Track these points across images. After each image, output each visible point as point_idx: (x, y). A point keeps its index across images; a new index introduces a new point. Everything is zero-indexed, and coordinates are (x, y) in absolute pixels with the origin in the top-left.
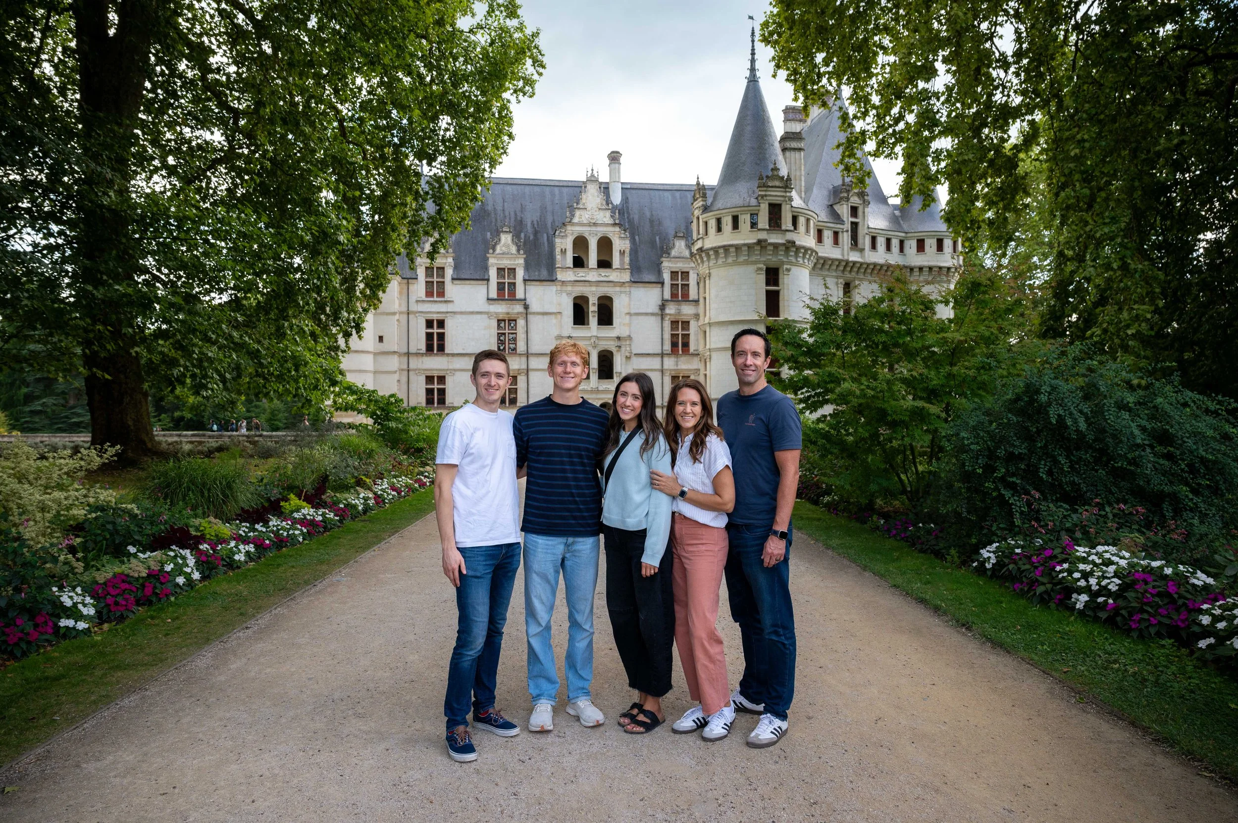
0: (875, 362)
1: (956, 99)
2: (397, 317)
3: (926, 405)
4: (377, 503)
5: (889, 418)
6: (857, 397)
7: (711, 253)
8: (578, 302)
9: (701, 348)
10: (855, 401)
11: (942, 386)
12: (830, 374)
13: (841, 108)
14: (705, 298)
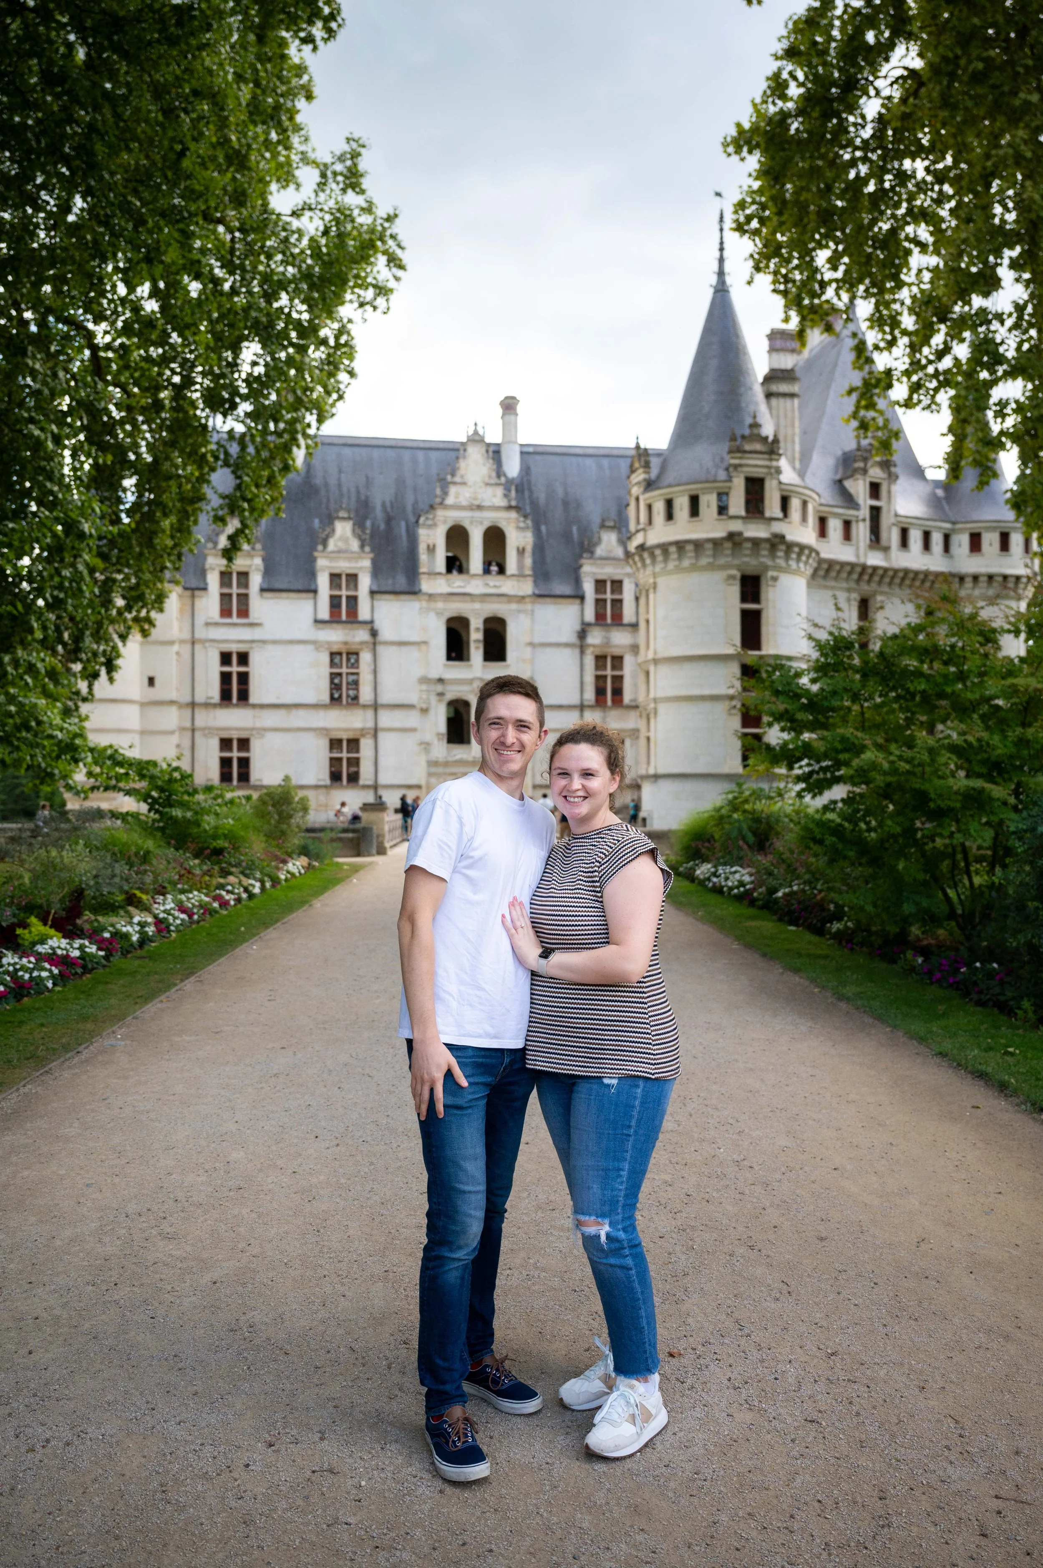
0: (909, 721)
1: (1029, 322)
2: (176, 648)
3: (988, 786)
4: (159, 931)
5: (932, 805)
6: (885, 773)
7: (658, 552)
8: (454, 625)
9: (641, 698)
10: (880, 780)
11: (1011, 757)
12: (843, 739)
13: (854, 335)
14: (648, 621)
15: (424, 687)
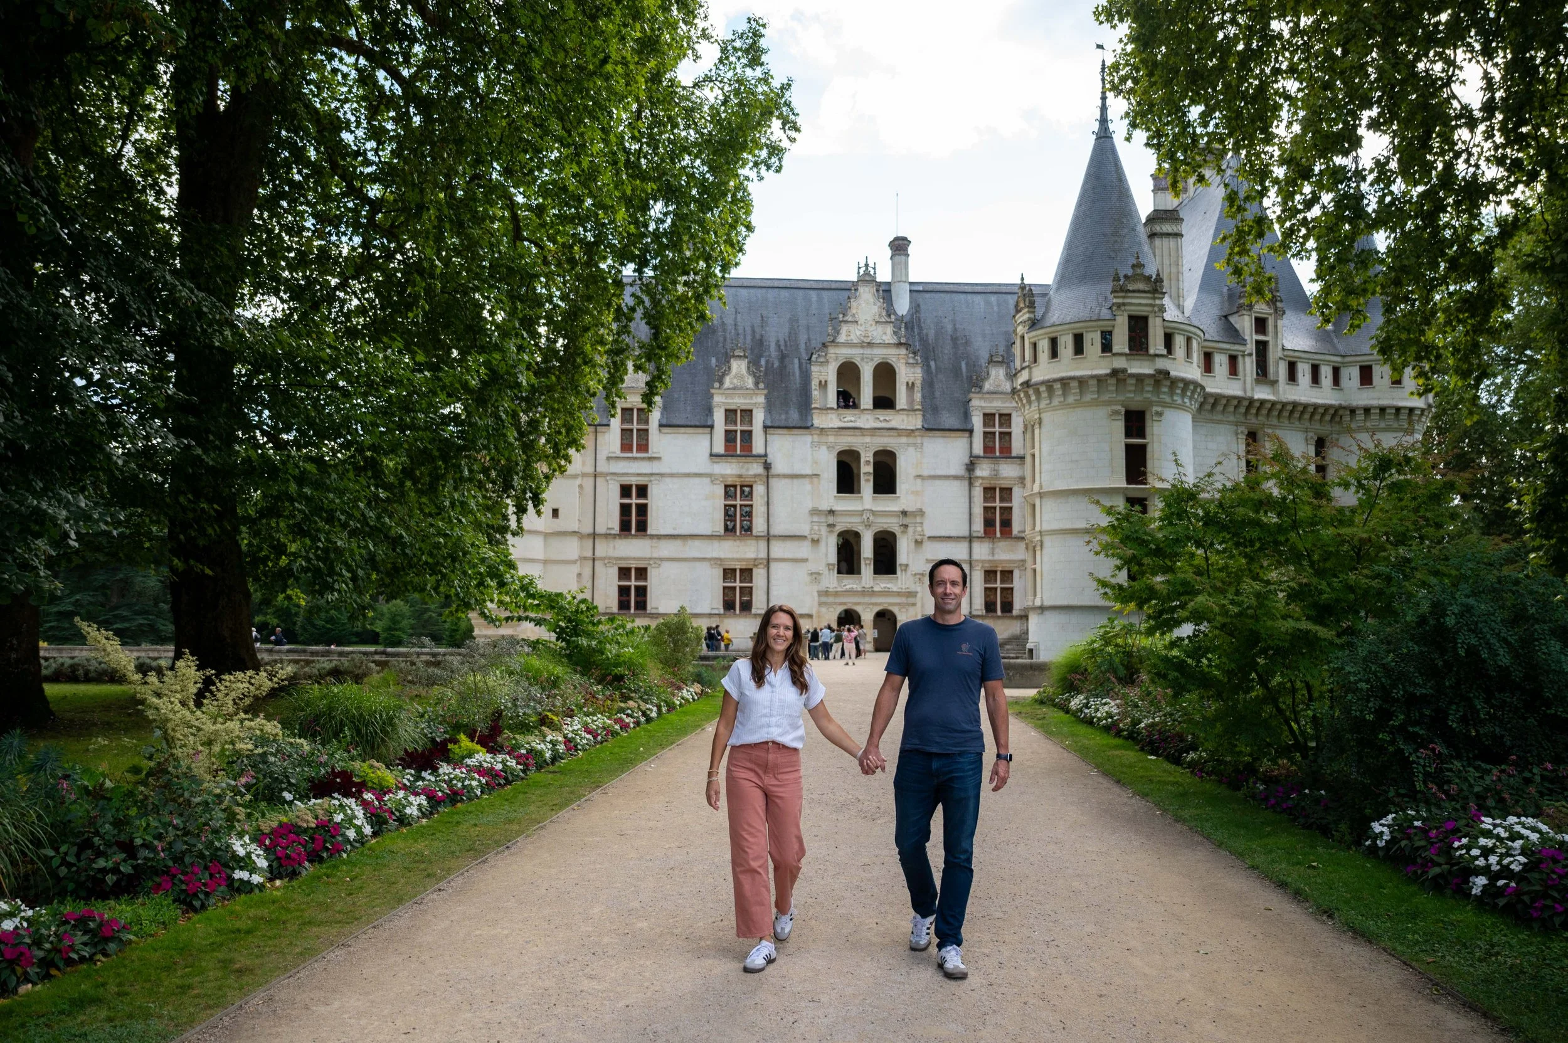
2: (578, 481)
3: (1317, 628)
4: (569, 749)
7: (1043, 388)
8: (845, 458)
9: (1028, 530)
10: (1221, 620)
12: (1184, 583)
14: (1033, 456)
15: (816, 519)
